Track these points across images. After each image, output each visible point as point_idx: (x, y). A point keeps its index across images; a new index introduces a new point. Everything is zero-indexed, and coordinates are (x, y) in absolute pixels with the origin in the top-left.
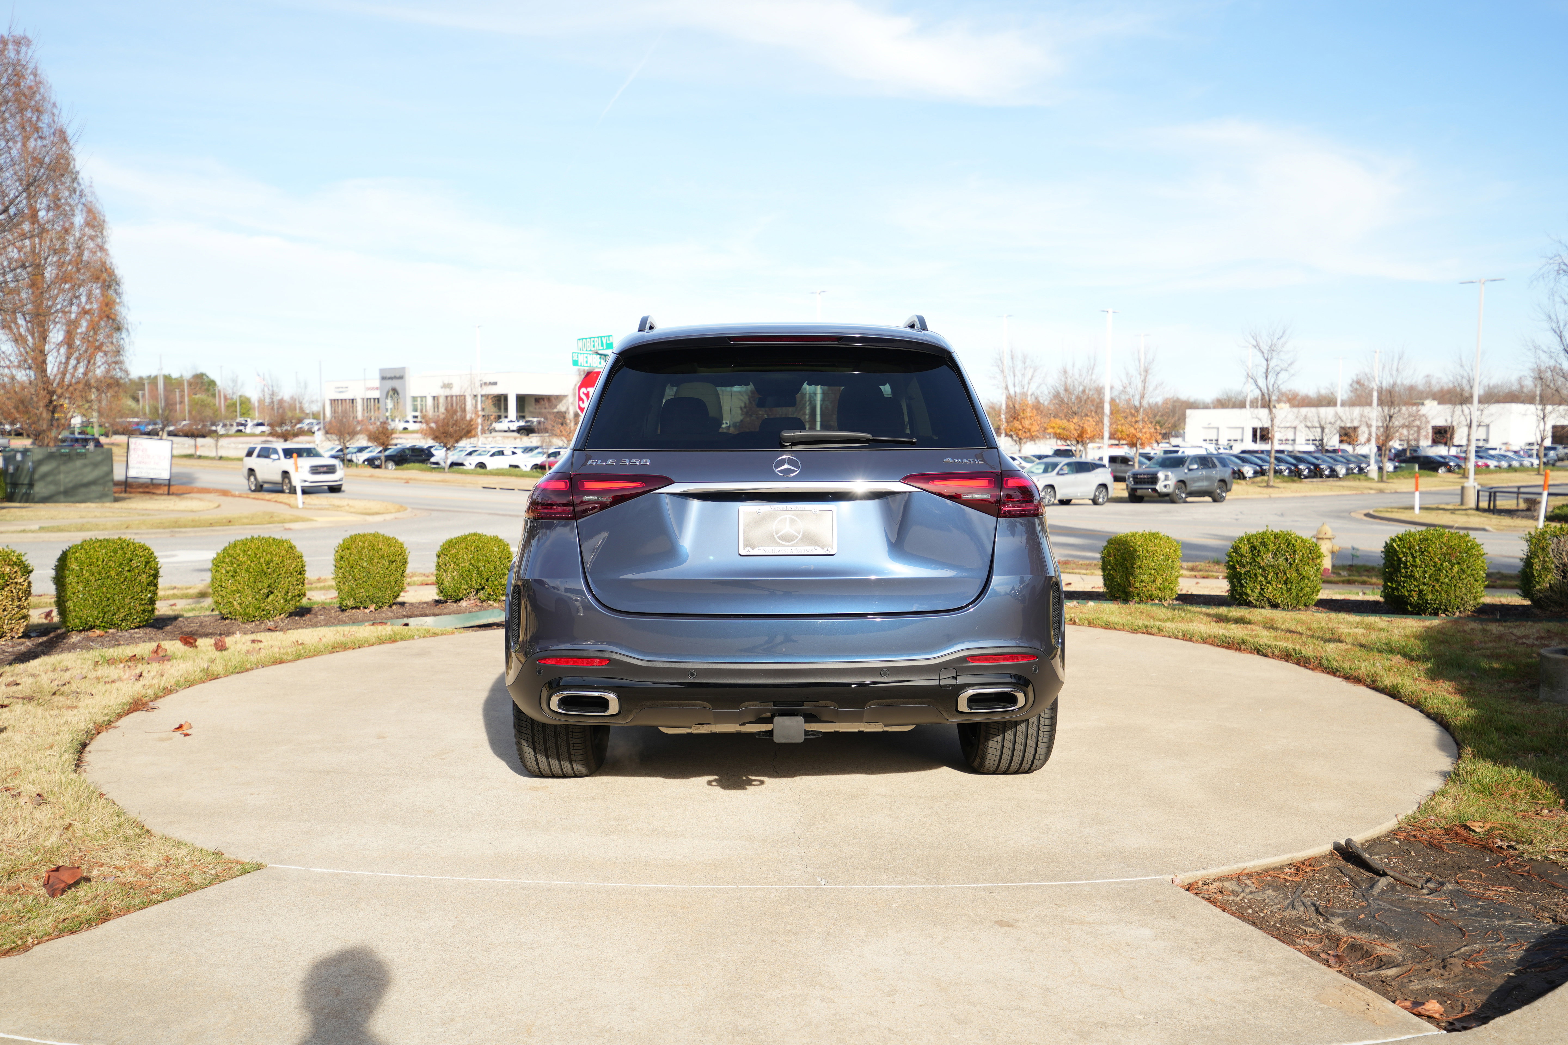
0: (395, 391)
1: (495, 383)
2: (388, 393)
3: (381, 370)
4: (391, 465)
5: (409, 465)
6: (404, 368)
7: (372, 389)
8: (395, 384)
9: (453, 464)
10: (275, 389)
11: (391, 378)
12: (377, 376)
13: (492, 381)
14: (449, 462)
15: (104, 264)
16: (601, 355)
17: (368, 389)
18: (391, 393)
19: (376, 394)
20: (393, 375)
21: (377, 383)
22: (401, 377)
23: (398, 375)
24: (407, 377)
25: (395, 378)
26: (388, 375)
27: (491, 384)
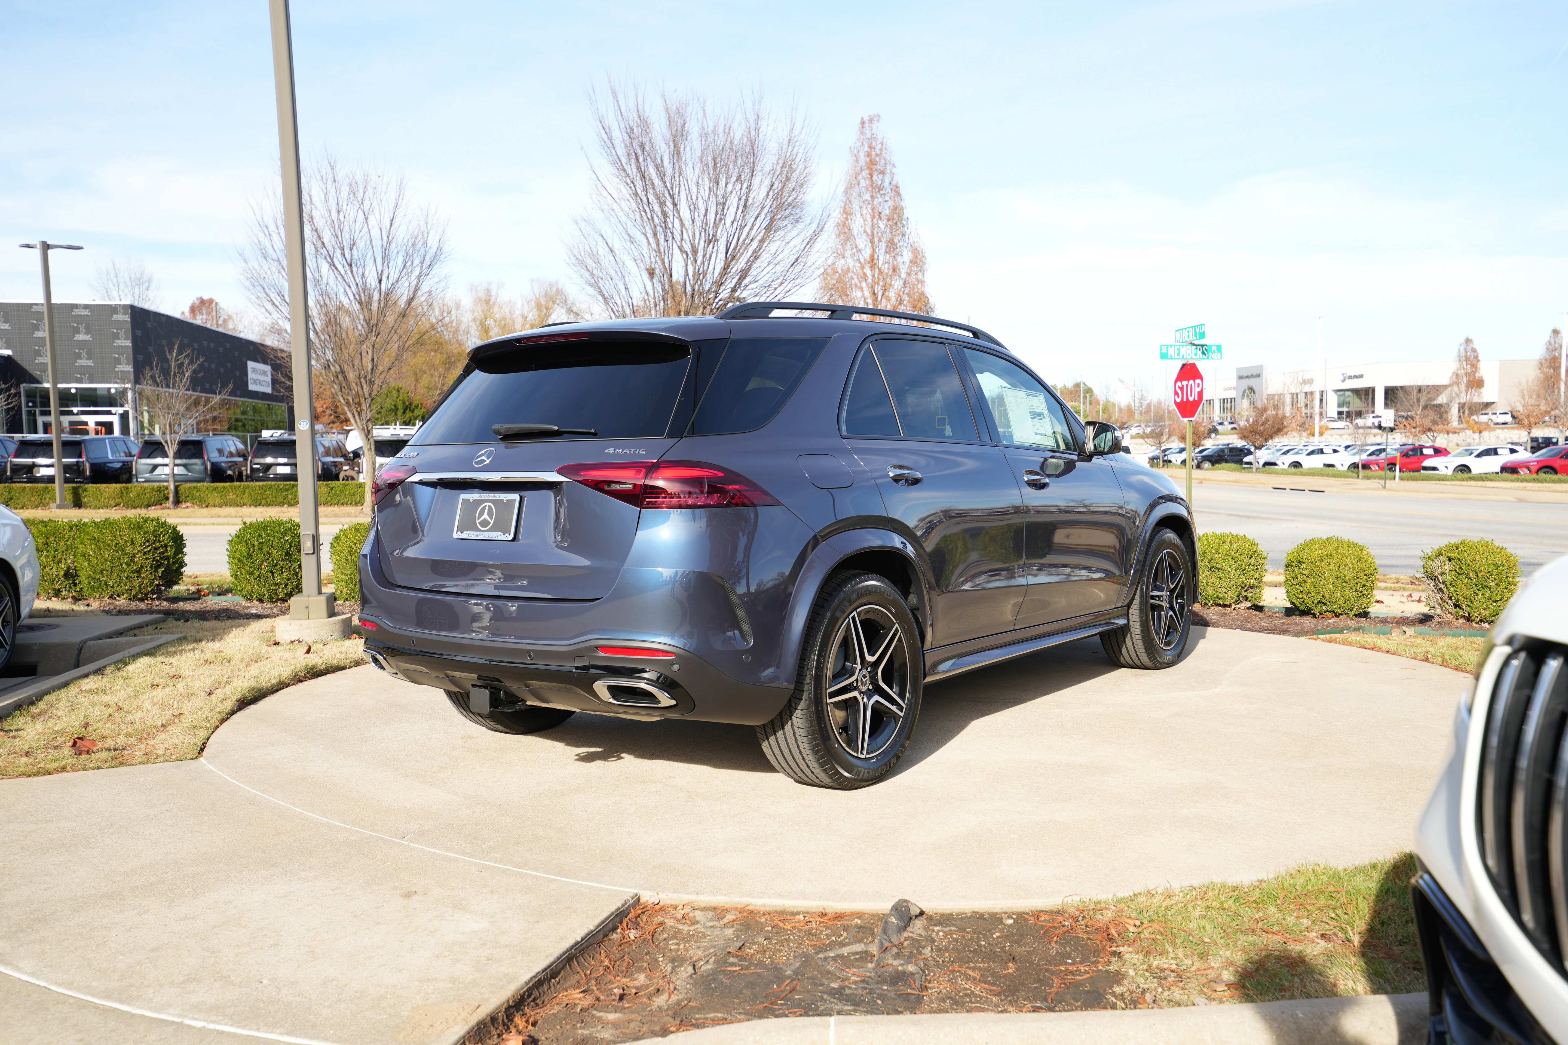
0: (1251, 389)
1: (1361, 376)
2: (1244, 392)
3: (1238, 369)
4: (1207, 465)
5: (1224, 465)
6: (1261, 366)
7: (1230, 389)
8: (1252, 382)
9: (1266, 464)
10: (1144, 393)
11: (1248, 377)
12: (1234, 376)
13: (1357, 374)
14: (1262, 462)
15: (923, 294)
16: (1197, 345)
17: (1226, 389)
18: (1247, 392)
19: (1232, 394)
20: (1250, 374)
21: (1233, 382)
22: (1258, 376)
23: (1255, 374)
24: (1264, 375)
25: (1252, 376)
26: (1245, 375)
27: (1356, 377)
